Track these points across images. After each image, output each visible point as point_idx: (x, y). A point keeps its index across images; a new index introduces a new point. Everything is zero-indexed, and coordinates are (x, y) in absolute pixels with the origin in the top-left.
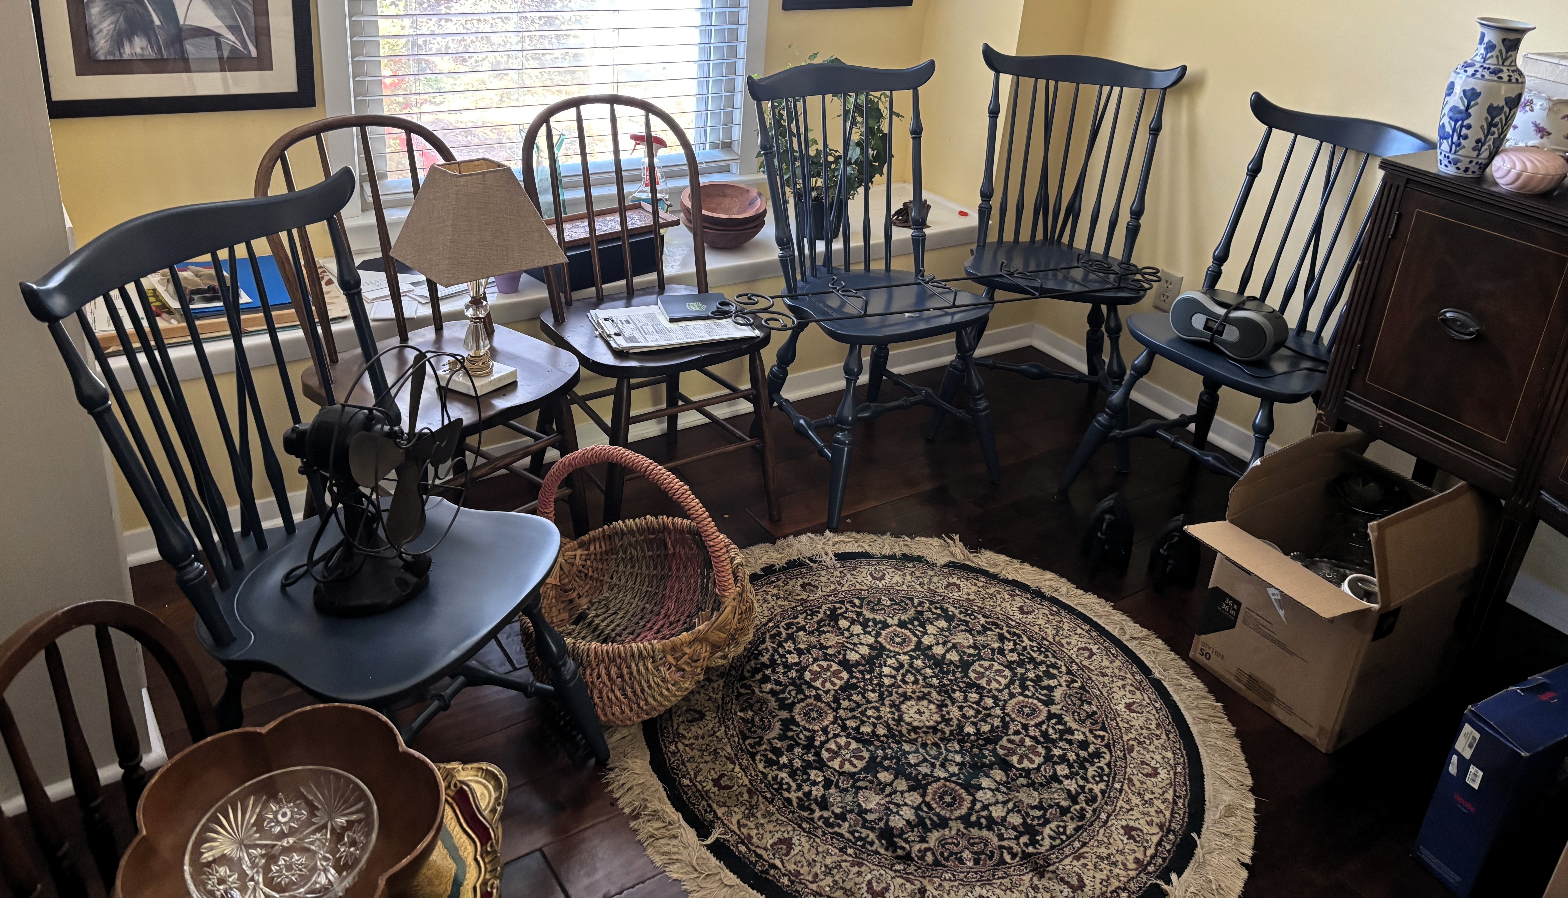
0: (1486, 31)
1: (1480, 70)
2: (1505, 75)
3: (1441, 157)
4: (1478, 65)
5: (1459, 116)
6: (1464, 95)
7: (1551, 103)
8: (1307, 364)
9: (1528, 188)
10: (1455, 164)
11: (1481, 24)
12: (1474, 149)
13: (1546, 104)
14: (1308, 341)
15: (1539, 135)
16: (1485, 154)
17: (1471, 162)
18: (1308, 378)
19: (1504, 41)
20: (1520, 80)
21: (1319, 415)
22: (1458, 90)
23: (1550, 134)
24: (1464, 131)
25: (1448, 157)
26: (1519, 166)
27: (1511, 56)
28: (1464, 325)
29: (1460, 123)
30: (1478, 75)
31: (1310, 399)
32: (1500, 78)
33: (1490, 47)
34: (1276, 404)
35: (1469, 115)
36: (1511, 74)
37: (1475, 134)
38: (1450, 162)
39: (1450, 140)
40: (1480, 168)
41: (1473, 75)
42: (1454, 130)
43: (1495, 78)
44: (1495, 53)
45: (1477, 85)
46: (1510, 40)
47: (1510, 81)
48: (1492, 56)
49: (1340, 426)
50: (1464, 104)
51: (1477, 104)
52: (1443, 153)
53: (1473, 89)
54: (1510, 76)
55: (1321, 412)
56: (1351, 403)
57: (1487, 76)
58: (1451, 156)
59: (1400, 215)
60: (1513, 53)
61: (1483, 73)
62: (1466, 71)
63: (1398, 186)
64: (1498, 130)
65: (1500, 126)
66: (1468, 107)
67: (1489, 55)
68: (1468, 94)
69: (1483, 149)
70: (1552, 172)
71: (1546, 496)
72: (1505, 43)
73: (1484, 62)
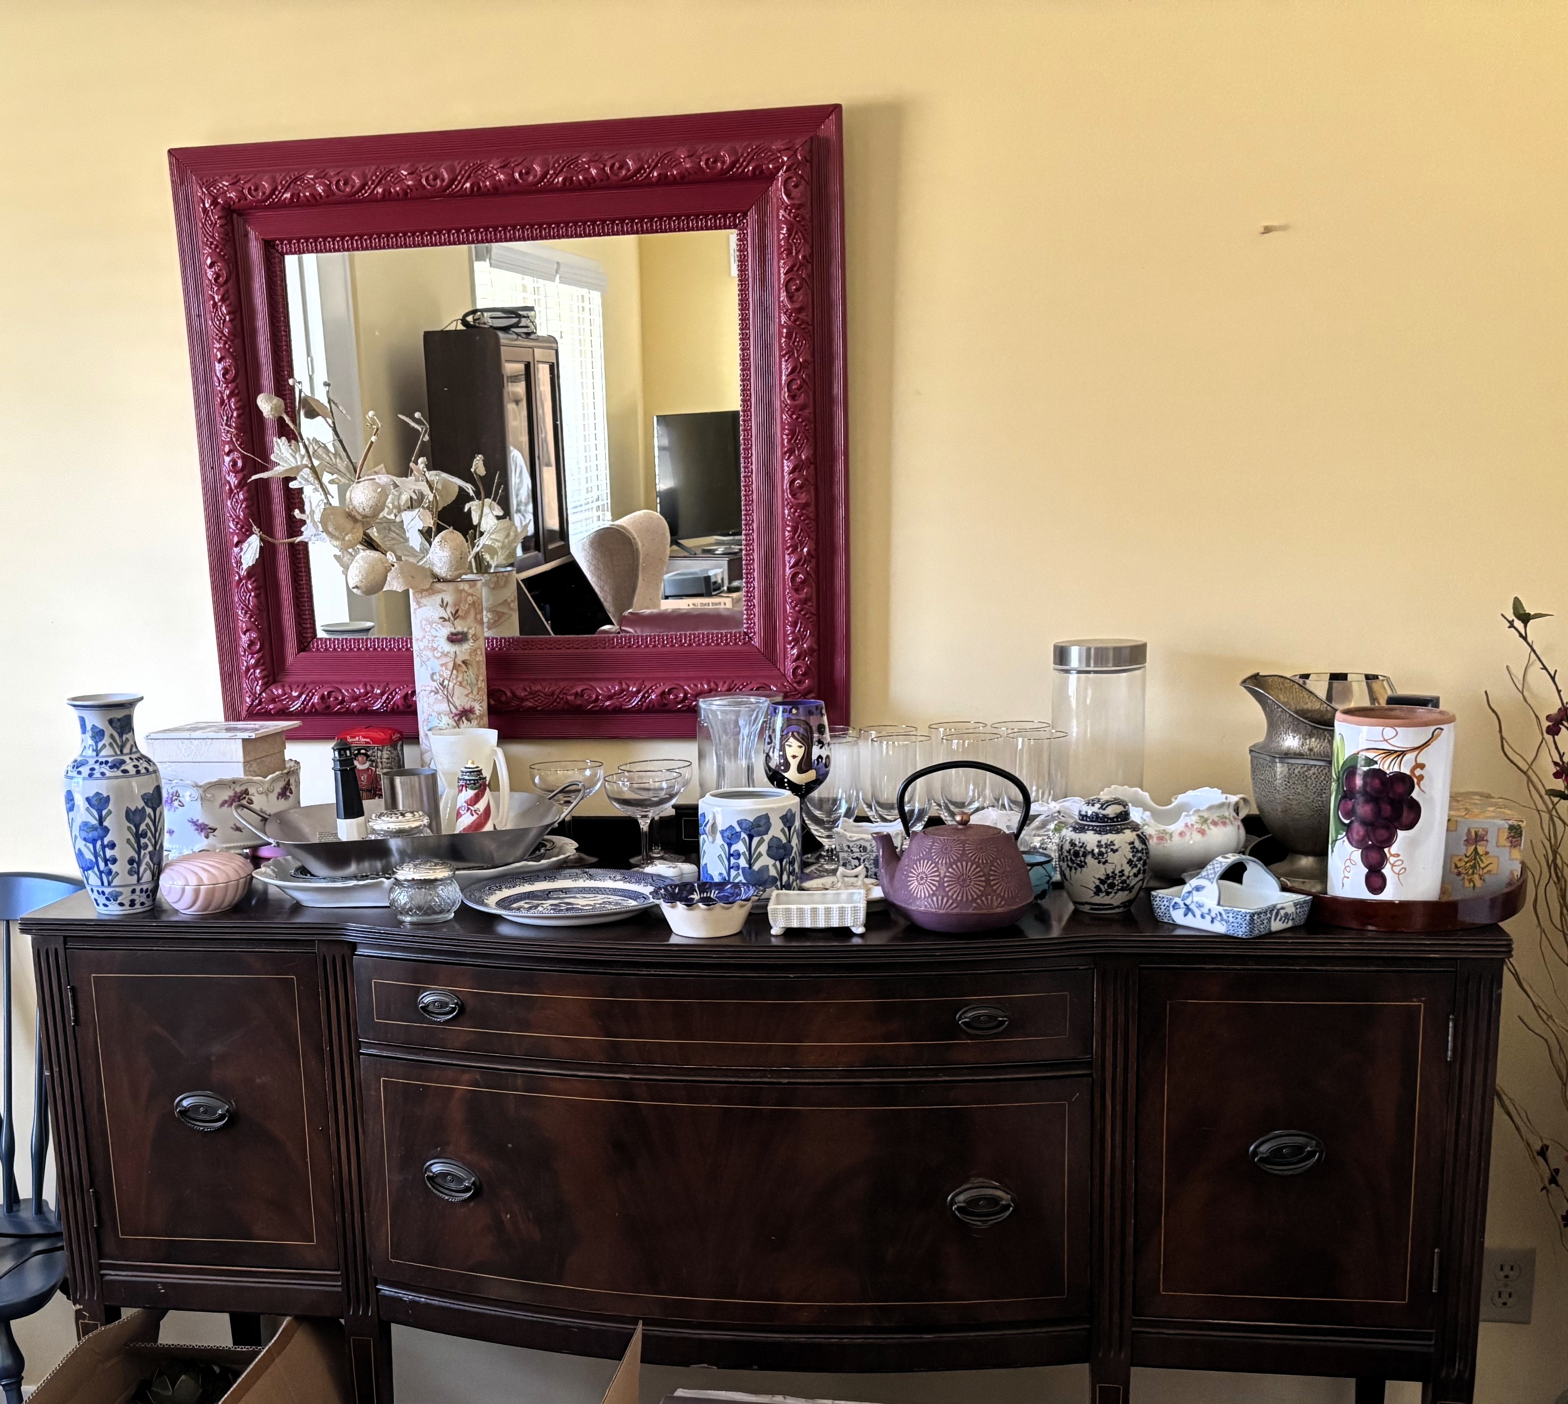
0: (86, 714)
1: (97, 766)
2: (129, 766)
3: (95, 895)
4: (91, 762)
5: (95, 834)
6: (90, 804)
7: (201, 791)
8: (39, 1246)
9: (211, 908)
10: (115, 900)
11: (75, 706)
12: (131, 873)
13: (196, 793)
14: (27, 1213)
15: (203, 834)
16: (147, 876)
17: (134, 891)
18: (48, 1267)
19: (111, 722)
20: (151, 769)
21: (78, 1312)
22: (80, 801)
23: (214, 830)
24: (109, 853)
25: (103, 893)
26: (193, 881)
27: (127, 740)
28: (209, 1110)
29: (99, 843)
30: (97, 774)
31: (59, 1295)
32: (125, 771)
33: (98, 734)
34: (14, 1323)
35: (106, 830)
36: (136, 763)
37: (123, 852)
38: (107, 899)
39: (96, 869)
40: (148, 896)
41: (91, 775)
42: (96, 855)
43: (119, 773)
44: (106, 740)
45: (101, 787)
46: (119, 720)
47: (138, 772)
48: (104, 746)
49: (112, 1315)
50: (95, 818)
51: (110, 812)
52: (95, 889)
53: (97, 793)
54: (136, 766)
55: (78, 1307)
56: (112, 1275)
57: (108, 773)
58: (107, 890)
59: (73, 989)
60: (129, 736)
61: (103, 770)
62: (79, 773)
63: (56, 950)
64: (149, 840)
65: (149, 834)
66: (101, 820)
67: (100, 745)
68: (94, 802)
69: (142, 870)
70: (233, 876)
71: (386, 1290)
72: (114, 724)
73: (97, 755)
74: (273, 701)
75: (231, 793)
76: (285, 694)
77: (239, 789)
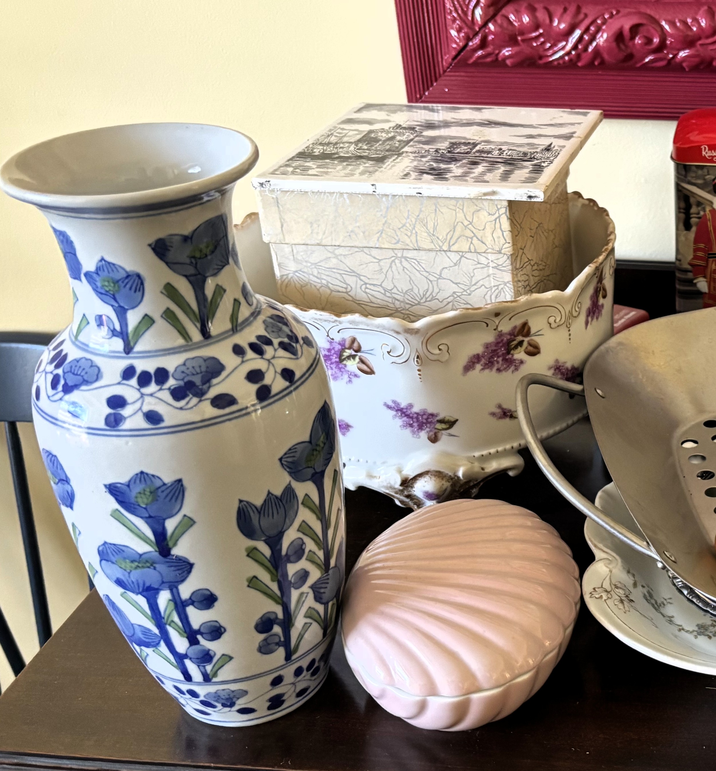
12: (265, 647)
17: (277, 678)
46: (186, 239)
50: (144, 539)
72: (171, 256)
73: (128, 349)
74: (512, 41)
75: (490, 337)
76: (537, 27)
77: (506, 327)
